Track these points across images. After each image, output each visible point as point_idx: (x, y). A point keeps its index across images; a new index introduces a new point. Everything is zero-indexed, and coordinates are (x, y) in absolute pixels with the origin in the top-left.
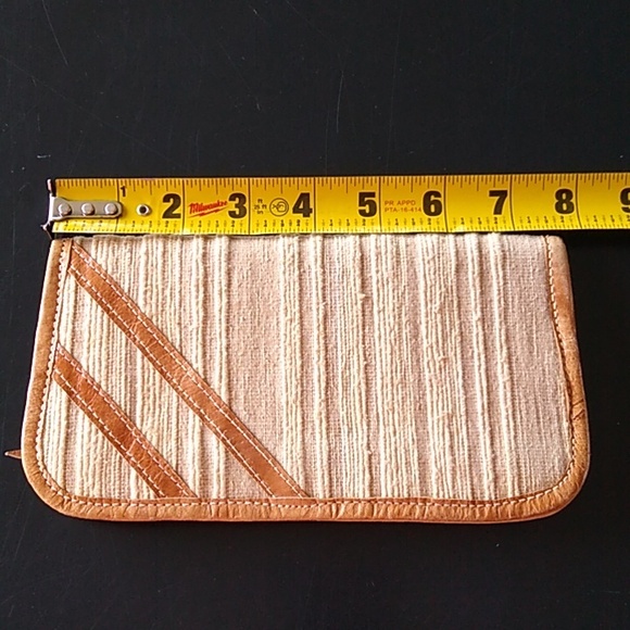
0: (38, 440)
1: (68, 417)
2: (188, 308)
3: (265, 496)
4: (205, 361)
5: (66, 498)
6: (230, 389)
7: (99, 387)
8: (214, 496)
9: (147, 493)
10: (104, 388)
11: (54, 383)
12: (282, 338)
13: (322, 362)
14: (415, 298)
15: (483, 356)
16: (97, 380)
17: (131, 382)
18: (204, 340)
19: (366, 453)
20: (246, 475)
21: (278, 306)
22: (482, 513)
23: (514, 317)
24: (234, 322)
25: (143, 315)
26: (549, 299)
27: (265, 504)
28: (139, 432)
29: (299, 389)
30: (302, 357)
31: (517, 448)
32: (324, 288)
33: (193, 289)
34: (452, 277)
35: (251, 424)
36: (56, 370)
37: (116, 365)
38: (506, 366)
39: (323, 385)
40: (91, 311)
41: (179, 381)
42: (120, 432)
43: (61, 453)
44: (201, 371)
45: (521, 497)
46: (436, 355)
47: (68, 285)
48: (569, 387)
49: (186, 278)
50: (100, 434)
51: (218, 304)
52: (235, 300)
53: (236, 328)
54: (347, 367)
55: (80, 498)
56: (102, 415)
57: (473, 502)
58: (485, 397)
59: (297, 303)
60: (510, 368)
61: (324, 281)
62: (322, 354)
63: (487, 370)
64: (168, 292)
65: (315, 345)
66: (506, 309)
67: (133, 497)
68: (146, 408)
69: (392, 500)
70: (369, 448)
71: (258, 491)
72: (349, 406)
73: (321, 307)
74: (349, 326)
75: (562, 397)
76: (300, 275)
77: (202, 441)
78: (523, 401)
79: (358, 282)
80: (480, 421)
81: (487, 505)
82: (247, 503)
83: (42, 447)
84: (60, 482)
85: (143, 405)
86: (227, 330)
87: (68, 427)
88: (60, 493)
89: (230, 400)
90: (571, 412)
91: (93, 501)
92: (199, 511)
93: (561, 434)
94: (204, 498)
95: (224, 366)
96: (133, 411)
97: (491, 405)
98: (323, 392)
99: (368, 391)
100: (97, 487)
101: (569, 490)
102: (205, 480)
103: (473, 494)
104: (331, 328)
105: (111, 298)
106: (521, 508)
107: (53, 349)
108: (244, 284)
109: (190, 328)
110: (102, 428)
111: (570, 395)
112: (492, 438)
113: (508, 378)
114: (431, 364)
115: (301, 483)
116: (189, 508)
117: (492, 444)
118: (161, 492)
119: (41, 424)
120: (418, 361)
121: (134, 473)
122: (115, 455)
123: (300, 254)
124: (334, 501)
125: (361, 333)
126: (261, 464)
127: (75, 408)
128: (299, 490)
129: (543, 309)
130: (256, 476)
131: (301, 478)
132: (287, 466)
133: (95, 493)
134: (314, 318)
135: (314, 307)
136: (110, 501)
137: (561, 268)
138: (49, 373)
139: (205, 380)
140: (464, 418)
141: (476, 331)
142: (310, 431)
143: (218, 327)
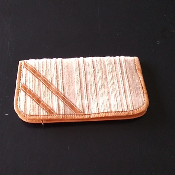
0: (18, 103)
1: (25, 98)
2: (53, 74)
3: (73, 114)
4: (57, 85)
5: (25, 115)
6: (64, 90)
7: (32, 91)
8: (61, 114)
9: (45, 113)
11: (22, 91)
12: (75, 79)
13: (85, 84)
14: (105, 70)
15: (122, 81)
16: (32, 90)
17: (40, 90)
18: (57, 80)
19: (97, 103)
20: (69, 109)
21: (74, 72)
22: (125, 114)
23: (128, 73)
24: (64, 76)
25: (42, 75)
26: (136, 69)
27: (74, 116)
28: (42, 101)
29: (80, 90)
30: (80, 83)
31: (132, 100)
32: (84, 68)
33: (54, 69)
34: (114, 64)
35: (69, 98)
36: (22, 88)
37: (36, 86)
38: (128, 83)
39: (86, 89)
40: (30, 76)
41: (52, 89)
42: (38, 101)
43: (24, 105)
44: (57, 87)
45: (134, 110)
46: (111, 81)
47: (24, 70)
48: (142, 87)
49: (52, 67)
50: (33, 101)
51: (60, 72)
52: (64, 72)
53: (64, 78)
54: (91, 85)
55: (29, 115)
56: (34, 97)
57: (123, 112)
58: (123, 89)
59: (78, 72)
60: (129, 83)
61: (84, 67)
62: (85, 82)
63: (123, 84)
64: (48, 70)
65: (83, 80)
66: (127, 71)
67: (42, 114)
68: (44, 95)
69: (103, 113)
70: (97, 102)
71: (72, 112)
72: (91, 93)
73: (84, 72)
74: (91, 76)
75: (141, 89)
76: (79, 66)
77: (58, 102)
78: (132, 90)
79: (92, 67)
80: (123, 94)
81: (126, 112)
82: (69, 115)
83: (19, 104)
84: (24, 112)
85: (43, 95)
86: (62, 78)
87: (25, 100)
88: (24, 114)
89: (64, 93)
90: (143, 92)
91: (32, 115)
92: (58, 117)
93: (141, 97)
94: (59, 114)
95: (62, 86)
96: (41, 96)
97: (125, 91)
98: (86, 91)
99: (96, 90)
100: (33, 112)
101: (145, 108)
102: (59, 110)
103: (122, 110)
104: (87, 77)
105: (34, 72)
106: (134, 112)
107: (21, 84)
108: (66, 68)
109: (53, 78)
110: (34, 100)
111: (143, 89)
112: (126, 98)
113: (128, 85)
114: (110, 83)
115: (82, 111)
116: (56, 117)
117: (126, 99)
118: (49, 113)
119: (18, 100)
120: (107, 83)
121: (42, 109)
122: (37, 105)
123: (78, 61)
124: (90, 114)
125: (94, 77)
126: (72, 107)
127: (27, 96)
128: (82, 112)
129: (135, 71)
130: (71, 109)
131: (82, 109)
132: (78, 107)
133: (32, 114)
134: (83, 75)
135: (82, 72)
136: (36, 115)
137: (138, 62)
138: (20, 89)
139: (58, 89)
140: (119, 94)
141: (120, 76)
142: (83, 99)
143: (60, 77)
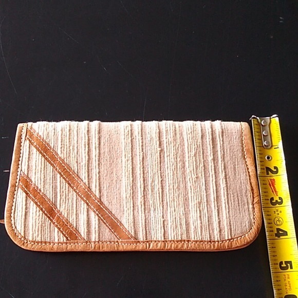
0: (12, 215)
1: (26, 204)
2: (81, 155)
3: (116, 240)
4: (89, 179)
5: (25, 241)
6: (100, 192)
7: (40, 191)
8: (93, 240)
9: (63, 239)
10: (42, 191)
11: (20, 189)
12: (124, 168)
13: (142, 179)
14: (183, 150)
15: (214, 176)
16: (39, 188)
17: (55, 188)
18: (88, 169)
19: (162, 220)
20: (108, 230)
21: (122, 154)
22: (214, 246)
23: (227, 158)
24: (102, 161)
25: (60, 158)
26: (243, 150)
27: (116, 243)
28: (59, 211)
29: (132, 191)
30: (133, 177)
31: (229, 217)
32: (142, 146)
33: (83, 146)
34: (200, 140)
35: (110, 207)
36: (21, 183)
37: (48, 181)
38: (224, 180)
39: (142, 189)
40: (36, 157)
41: (77, 188)
42: (50, 211)
43: (23, 221)
44: (87, 184)
45: (232, 239)
46: (193, 175)
47: (26, 145)
48: (252, 190)
49: (80, 141)
50: (41, 212)
51: (94, 153)
52: (102, 151)
53: (103, 164)
54: (153, 181)
55: (33, 242)
56: (42, 203)
57: (210, 242)
58: (215, 194)
59: (130, 153)
60: (226, 181)
61: (142, 142)
62: (142, 175)
63: (216, 182)
64: (71, 148)
65: (138, 171)
66: (224, 155)
67: (56, 241)
68: (62, 200)
69: (174, 241)
70: (163, 217)
71: (113, 238)
72: (154, 199)
73: (141, 154)
74: (154, 163)
75: (249, 194)
76: (132, 140)
77: (88, 215)
78: (232, 195)
79: (158, 143)
80: (213, 205)
81: (217, 243)
82: (108, 243)
83: (14, 218)
84: (22, 234)
85: (61, 199)
86: (99, 165)
87: (26, 209)
88: (22, 239)
89: (100, 196)
90: (253, 201)
91: (38, 243)
92: (87, 247)
93: (249, 211)
94: (88, 241)
95: (98, 180)
96: (56, 201)
97: (218, 198)
98: (142, 193)
99: (162, 192)
100: (40, 236)
101: (253, 235)
102: (89, 232)
103: (210, 237)
104: (146, 164)
105: (45, 150)
106: (231, 244)
107: (19, 173)
108: (106, 144)
109: (82, 164)
110: (42, 209)
111: (253, 193)
112: (218, 213)
113: (225, 185)
114: (191, 179)
115: (133, 234)
116: (82, 245)
117: (218, 215)
118: (69, 238)
119: (13, 208)
120: (185, 178)
121: (56, 230)
122: (48, 222)
123: (131, 130)
124: (148, 242)
125: (159, 166)
126: (114, 225)
127: (29, 200)
128: (132, 237)
129: (240, 155)
130: (112, 230)
131: (133, 231)
132: (126, 226)
133: (39, 239)
134: (138, 159)
135: (138, 154)
136: (45, 243)
137: (248, 137)
138: (17, 184)
139: (89, 187)
140: (206, 204)
141: (211, 165)
142: (137, 210)
143: (94, 163)
